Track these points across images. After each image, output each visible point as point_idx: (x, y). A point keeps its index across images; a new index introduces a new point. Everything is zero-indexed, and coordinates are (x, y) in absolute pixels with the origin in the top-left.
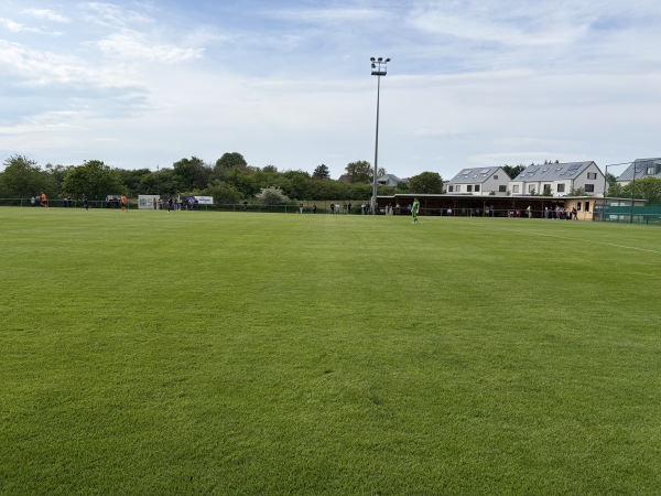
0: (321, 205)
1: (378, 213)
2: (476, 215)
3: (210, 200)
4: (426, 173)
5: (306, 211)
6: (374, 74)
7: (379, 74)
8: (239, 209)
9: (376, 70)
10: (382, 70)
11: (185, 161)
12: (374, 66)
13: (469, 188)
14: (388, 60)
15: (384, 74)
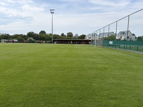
0: (41, 41)
1: (53, 43)
2: (74, 44)
3: (17, 41)
4: (83, 35)
5: (37, 43)
6: (51, 13)
7: (52, 13)
8: (23, 42)
9: (52, 12)
10: (53, 12)
11: (30, 32)
12: (51, 11)
13: (89, 38)
14: (54, 10)
15: (53, 13)
